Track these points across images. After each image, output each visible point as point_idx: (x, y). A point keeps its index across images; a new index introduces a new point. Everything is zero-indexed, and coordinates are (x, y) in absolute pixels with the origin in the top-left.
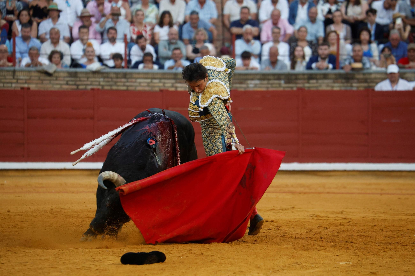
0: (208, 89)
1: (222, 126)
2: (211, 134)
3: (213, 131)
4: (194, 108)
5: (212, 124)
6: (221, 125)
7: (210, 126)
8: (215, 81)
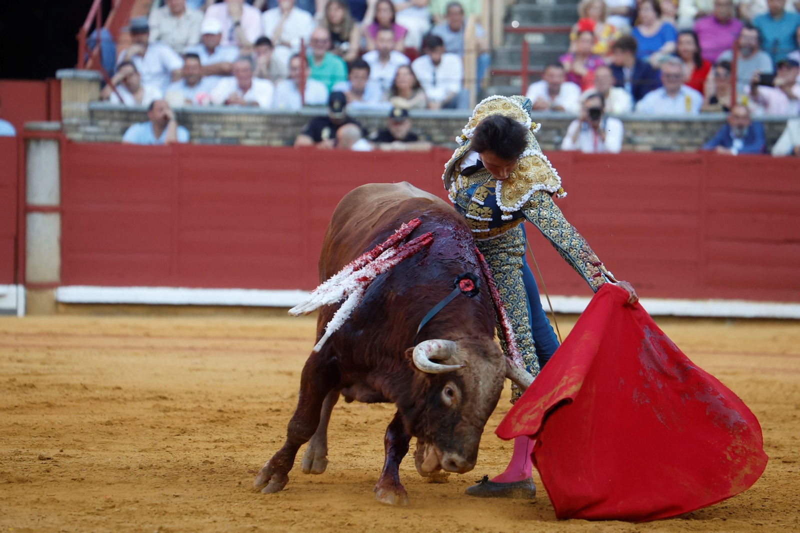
0: (521, 173)
1: (568, 251)
2: (503, 265)
3: (508, 260)
4: (481, 213)
5: (505, 243)
6: (565, 248)
7: (501, 248)
8: (532, 154)
